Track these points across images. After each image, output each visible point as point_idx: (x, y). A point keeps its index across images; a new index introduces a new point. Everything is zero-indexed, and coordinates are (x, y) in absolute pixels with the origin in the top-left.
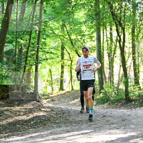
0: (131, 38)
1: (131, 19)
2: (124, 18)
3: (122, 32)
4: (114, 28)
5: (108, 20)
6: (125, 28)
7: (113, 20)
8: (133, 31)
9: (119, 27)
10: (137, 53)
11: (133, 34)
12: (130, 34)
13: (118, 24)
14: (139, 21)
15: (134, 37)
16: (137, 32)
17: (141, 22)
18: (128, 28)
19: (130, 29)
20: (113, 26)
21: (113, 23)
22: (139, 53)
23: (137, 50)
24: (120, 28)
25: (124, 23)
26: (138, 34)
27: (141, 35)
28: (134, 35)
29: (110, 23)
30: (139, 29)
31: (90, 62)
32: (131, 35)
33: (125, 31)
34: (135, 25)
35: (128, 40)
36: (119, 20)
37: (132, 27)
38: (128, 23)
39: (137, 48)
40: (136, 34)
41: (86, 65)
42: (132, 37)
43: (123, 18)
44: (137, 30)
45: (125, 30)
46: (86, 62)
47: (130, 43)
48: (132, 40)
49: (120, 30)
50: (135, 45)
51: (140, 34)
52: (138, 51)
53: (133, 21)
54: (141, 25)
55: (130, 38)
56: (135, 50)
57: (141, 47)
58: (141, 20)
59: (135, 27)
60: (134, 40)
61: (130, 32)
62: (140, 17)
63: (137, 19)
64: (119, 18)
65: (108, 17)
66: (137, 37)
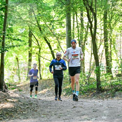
0: (103, 24)
1: (102, 4)
2: (96, 3)
3: (94, 18)
4: (85, 13)
5: (78, 5)
6: (97, 13)
7: (83, 5)
8: (105, 17)
9: (90, 12)
10: (109, 40)
11: (105, 20)
12: (101, 20)
13: (89, 9)
14: (111, 6)
15: (106, 23)
16: (109, 18)
17: (113, 7)
18: (100, 13)
19: (101, 14)
20: (84, 11)
21: (83, 8)
22: (111, 40)
23: (109, 37)
24: (92, 14)
25: (95, 9)
26: (111, 20)
27: (113, 21)
28: (107, 21)
29: (81, 8)
30: (111, 15)
32: (102, 21)
33: (97, 17)
34: (106, 11)
35: (100, 26)
36: (90, 5)
37: (104, 13)
38: (100, 8)
39: (109, 34)
40: (108, 19)
42: (104, 23)
44: (109, 16)
45: (97, 15)
46: (74, 52)
47: (102, 30)
48: (104, 26)
49: (91, 16)
50: (107, 32)
51: (113, 20)
52: (111, 37)
53: (105, 6)
54: (113, 11)
55: (102, 25)
56: (107, 37)
57: (114, 34)
58: (113, 5)
59: (107, 13)
60: (106, 27)
61: (102, 18)
62: (112, 2)
63: (110, 4)
64: (90, 3)
65: (79, 2)
66: (109, 23)
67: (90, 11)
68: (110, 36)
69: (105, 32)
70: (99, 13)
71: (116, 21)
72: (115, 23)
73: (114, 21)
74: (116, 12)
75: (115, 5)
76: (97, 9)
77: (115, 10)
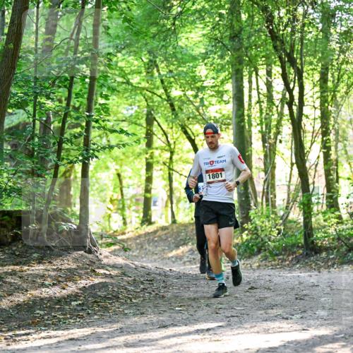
0: (319, 94)
1: (317, 49)
2: (302, 45)
3: (296, 81)
4: (277, 70)
5: (261, 52)
6: (305, 69)
7: (273, 51)
8: (324, 79)
9: (289, 68)
10: (333, 132)
11: (324, 86)
12: (315, 85)
13: (286, 59)
14: (337, 52)
15: (325, 92)
16: (333, 81)
17: (342, 56)
18: (312, 70)
19: (315, 72)
20: (273, 65)
21: (273, 57)
22: (337, 133)
23: (333, 126)
24: (292, 71)
25: (301, 59)
26: (336, 86)
27: (342, 88)
28: (327, 88)
29: (267, 57)
30: (337, 73)
31: (221, 162)
32: (317, 89)
33: (304, 78)
34: (327, 63)
35: (311, 99)
36: (288, 51)
37: (322, 69)
38: (312, 58)
39: (332, 119)
40: (330, 84)
41: (212, 171)
42: (321, 93)
43: (298, 47)
44: (333, 76)
45: (305, 74)
46: (212, 163)
47: (315, 108)
48: (321, 100)
49: (291, 76)
50: (327, 112)
51: (342, 85)
52: (336, 126)
53: (323, 53)
54: (342, 64)
55: (316, 96)
56: (328, 124)
57: (344, 118)
58: (342, 51)
59: (327, 69)
60: (326, 101)
61: (315, 81)
62: (340, 43)
63: (334, 49)
64: (288, 47)
65: (262, 43)
66: (332, 93)
67: (288, 65)
68: (336, 122)
69: (323, 113)
70: (309, 68)
71: (349, 87)
72: (347, 93)
73: (345, 87)
74: (349, 66)
75: (347, 50)
76: (303, 59)
77: (347, 63)
